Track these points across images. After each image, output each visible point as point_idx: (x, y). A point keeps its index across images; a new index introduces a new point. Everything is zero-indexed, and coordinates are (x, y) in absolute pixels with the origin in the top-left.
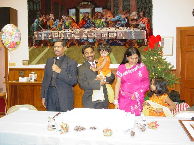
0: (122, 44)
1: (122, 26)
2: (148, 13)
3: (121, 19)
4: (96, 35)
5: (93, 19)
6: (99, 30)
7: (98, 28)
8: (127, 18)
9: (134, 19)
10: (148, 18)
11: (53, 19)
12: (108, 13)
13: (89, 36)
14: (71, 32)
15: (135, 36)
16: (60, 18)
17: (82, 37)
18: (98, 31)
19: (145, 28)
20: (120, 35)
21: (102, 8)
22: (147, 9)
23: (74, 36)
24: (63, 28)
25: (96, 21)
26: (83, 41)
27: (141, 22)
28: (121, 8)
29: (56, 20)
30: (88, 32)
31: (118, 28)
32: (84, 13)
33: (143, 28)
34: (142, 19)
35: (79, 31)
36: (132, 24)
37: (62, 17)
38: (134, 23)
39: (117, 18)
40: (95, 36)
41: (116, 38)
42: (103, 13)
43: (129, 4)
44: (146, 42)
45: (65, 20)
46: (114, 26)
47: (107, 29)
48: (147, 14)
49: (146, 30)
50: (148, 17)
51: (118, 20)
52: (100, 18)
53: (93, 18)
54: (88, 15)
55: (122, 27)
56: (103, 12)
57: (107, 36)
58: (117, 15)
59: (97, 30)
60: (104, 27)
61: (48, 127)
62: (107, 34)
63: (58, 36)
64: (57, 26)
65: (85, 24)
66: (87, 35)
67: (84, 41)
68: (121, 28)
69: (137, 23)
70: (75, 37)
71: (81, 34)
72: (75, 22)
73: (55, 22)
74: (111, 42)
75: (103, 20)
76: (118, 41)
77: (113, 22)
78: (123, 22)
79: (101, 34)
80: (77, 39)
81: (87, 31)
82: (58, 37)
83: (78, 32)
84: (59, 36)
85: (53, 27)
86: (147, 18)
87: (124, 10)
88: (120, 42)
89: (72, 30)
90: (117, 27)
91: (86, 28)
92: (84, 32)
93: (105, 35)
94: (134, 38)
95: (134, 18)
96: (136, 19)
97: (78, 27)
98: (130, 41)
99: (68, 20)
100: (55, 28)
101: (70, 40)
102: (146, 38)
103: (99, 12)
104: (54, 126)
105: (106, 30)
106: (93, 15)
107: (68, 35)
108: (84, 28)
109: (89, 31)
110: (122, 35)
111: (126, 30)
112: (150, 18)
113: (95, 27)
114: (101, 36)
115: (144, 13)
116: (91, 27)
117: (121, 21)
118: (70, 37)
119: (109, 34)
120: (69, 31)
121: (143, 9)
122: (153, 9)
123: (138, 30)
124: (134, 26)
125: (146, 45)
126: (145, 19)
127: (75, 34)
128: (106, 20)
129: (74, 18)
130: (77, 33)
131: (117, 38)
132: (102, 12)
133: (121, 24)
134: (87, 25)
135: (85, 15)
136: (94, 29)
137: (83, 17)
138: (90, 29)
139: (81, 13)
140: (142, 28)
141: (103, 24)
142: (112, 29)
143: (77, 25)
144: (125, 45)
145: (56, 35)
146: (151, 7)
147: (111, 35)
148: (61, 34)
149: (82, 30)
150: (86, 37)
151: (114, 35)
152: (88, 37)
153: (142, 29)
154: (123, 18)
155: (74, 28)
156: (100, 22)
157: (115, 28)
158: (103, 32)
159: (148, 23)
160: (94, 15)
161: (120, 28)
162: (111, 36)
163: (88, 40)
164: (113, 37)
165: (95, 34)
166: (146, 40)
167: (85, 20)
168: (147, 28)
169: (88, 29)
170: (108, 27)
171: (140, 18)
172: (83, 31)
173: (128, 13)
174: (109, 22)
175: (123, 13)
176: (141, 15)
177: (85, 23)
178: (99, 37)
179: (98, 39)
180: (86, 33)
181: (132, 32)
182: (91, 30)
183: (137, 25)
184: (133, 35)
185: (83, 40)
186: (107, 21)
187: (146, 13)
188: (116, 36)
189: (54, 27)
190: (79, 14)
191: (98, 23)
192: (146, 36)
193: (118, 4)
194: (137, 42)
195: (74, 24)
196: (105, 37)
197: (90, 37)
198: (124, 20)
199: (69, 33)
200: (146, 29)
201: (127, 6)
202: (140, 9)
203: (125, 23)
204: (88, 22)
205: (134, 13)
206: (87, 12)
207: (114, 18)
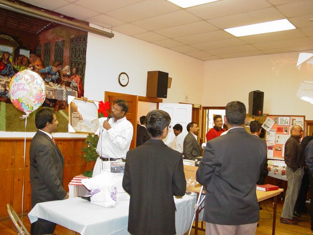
0: (51, 105)
1: (53, 81)
2: (81, 71)
3: (52, 72)
8: (59, 72)
9: (66, 75)
12: (36, 60)
13: (8, 89)
15: (66, 96)
19: (77, 88)
20: (49, 93)
21: (29, 52)
22: (80, 66)
25: (20, 68)
27: (74, 80)
28: (53, 58)
30: (7, 82)
31: (48, 84)
33: (75, 88)
34: (75, 77)
36: (64, 81)
38: (66, 80)
39: (47, 69)
42: (30, 59)
43: (63, 55)
49: (77, 91)
50: (81, 75)
51: (48, 72)
52: (25, 65)
53: (16, 62)
54: (9, 57)
55: (52, 83)
56: (30, 57)
58: (48, 65)
65: (3, 69)
66: (4, 86)
69: (70, 80)
77: (42, 74)
78: (53, 76)
81: (4, 80)
87: (56, 60)
88: (49, 103)
90: (47, 82)
91: (4, 75)
92: (0, 81)
94: (64, 99)
95: (66, 73)
96: (68, 76)
98: (60, 102)
103: (24, 56)
106: (16, 58)
110: (51, 94)
111: (56, 87)
115: (77, 69)
116: (12, 75)
117: (52, 75)
121: (77, 64)
122: (86, 66)
123: (69, 90)
124: (66, 84)
126: (78, 77)
128: (34, 69)
133: (52, 78)
134: (6, 71)
135: (3, 55)
144: (54, 106)
146: (85, 64)
150: (4, 89)
152: (6, 90)
154: (55, 71)
159: (80, 83)
160: (18, 59)
161: (50, 84)
163: (5, 95)
167: (4, 63)
168: (79, 88)
173: (60, 66)
175: (55, 65)
176: (74, 72)
177: (2, 67)
180: (4, 83)
181: (63, 91)
183: (69, 82)
184: (64, 95)
193: (50, 51)
198: (55, 74)
201: (60, 56)
202: (73, 64)
203: (57, 78)
204: (7, 67)
205: (67, 67)
206: (7, 52)
207: (44, 69)
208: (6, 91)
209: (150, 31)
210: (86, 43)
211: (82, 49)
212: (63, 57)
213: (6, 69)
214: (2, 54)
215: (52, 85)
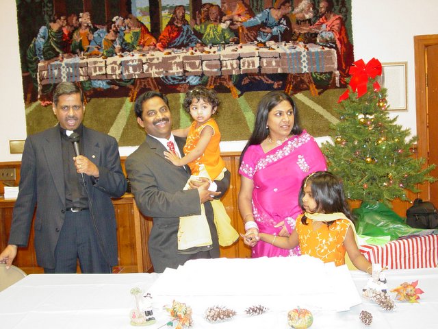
0: (275, 86)
2: (340, 3)
3: (271, 21)
4: (206, 65)
5: (198, 22)
6: (215, 52)
7: (211, 48)
8: (285, 17)
9: (303, 21)
10: (341, 16)
11: (88, 26)
12: (235, 6)
13: (188, 69)
14: (140, 60)
15: (308, 64)
16: (109, 24)
17: (171, 71)
18: (212, 53)
19: (335, 43)
20: (269, 64)
23: (147, 70)
24: (117, 50)
25: (206, 28)
26: (172, 81)
27: (324, 26)
29: (96, 29)
30: (186, 58)
31: (264, 44)
32: (171, 8)
33: (328, 43)
34: (326, 19)
35: (160, 55)
36: (300, 34)
37: (114, 19)
38: (305, 29)
39: (259, 18)
40: (205, 69)
41: (260, 70)
42: (222, 6)
44: (337, 78)
45: (123, 28)
46: (253, 39)
47: (234, 47)
48: (338, 5)
49: (336, 48)
51: (262, 22)
52: (215, 21)
53: (198, 19)
54: (184, 14)
56: (223, 3)
57: (235, 66)
58: (260, 10)
59: (209, 52)
60: (227, 43)
61: (134, 316)
62: (235, 62)
63: (104, 72)
64: (100, 46)
65: (177, 36)
66: (182, 65)
67: (176, 82)
68: (272, 43)
69: (313, 29)
70: (150, 72)
71: (165, 64)
72: (148, 32)
73: (96, 35)
74: (246, 81)
75: (223, 26)
76: (264, 80)
77: (249, 29)
78: (275, 29)
79: (219, 62)
80: (156, 78)
81: (181, 55)
82: (106, 74)
83: (158, 59)
84: (109, 72)
85: (90, 46)
86: (337, 17)
88: (270, 82)
89: (143, 55)
90: (261, 42)
91: (179, 47)
92: (175, 58)
93: (230, 65)
94: (305, 70)
95: (304, 16)
96: (309, 20)
97: (158, 45)
98: (295, 77)
99: (130, 28)
100: (96, 50)
101: (138, 82)
102: (338, 69)
103: (212, 5)
104: (149, 313)
105: (233, 50)
106: (197, 12)
107: (131, 69)
108: (175, 47)
109: (189, 54)
110: (274, 64)
111: (283, 48)
112: (346, 16)
113: (204, 44)
114: (221, 68)
116: (193, 44)
117: (271, 27)
118: (138, 73)
119: (242, 60)
120: (133, 57)
123: (315, 49)
124: (306, 38)
125: (337, 87)
126: (334, 20)
127: (150, 65)
128: (232, 24)
129: (146, 21)
130: (155, 61)
131: (262, 72)
132: (220, 5)
133: (271, 33)
134: (182, 39)
135: (175, 13)
136: (201, 48)
137: (169, 20)
138: (191, 51)
139: (165, 8)
140: (327, 41)
141: (225, 37)
142: (249, 48)
143: (154, 40)
145: (101, 69)
147: (246, 64)
148: (113, 65)
149: (170, 53)
150: (182, 70)
151: (253, 63)
152: (185, 71)
153: (326, 46)
154: (276, 17)
155: (146, 48)
156: (216, 30)
157: (257, 45)
158: (225, 56)
159: (341, 30)
160: (200, 13)
161: (268, 46)
162: (246, 67)
163: (185, 80)
164: (251, 67)
165: (204, 63)
166: (337, 72)
167: (177, 27)
168: (338, 43)
169: (185, 51)
170: (237, 42)
171: (321, 17)
172: (173, 54)
173: (287, 4)
174: (241, 31)
175: (276, 5)
176: (323, 9)
177: (175, 34)
178: (215, 70)
179: (212, 77)
180: (181, 60)
181: (300, 53)
182: (192, 53)
183: (311, 34)
184: (304, 61)
185: (174, 79)
186: (233, 27)
187: (335, 4)
188: (260, 67)
189: (93, 47)
190: (158, 12)
191: (211, 33)
192: (336, 63)
194: (315, 79)
195: (148, 37)
196: (231, 71)
197: (193, 71)
198: (279, 23)
199: (135, 63)
200: (336, 45)
203: (282, 30)
204: (184, 32)
205: (304, 4)
206: (180, 6)
207: (252, 19)
208: (186, 74)
213: (183, 35)
214: (172, 11)
215: (273, 47)
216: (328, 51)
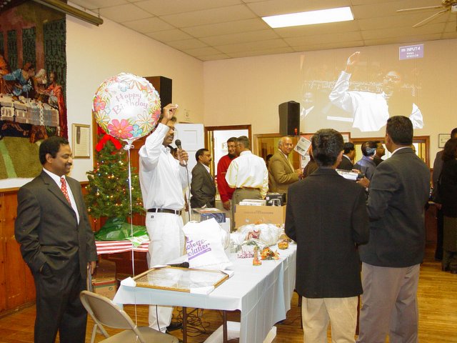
0: (24, 134)
1: (24, 94)
2: (61, 77)
3: (22, 80)
9: (41, 85)
10: (61, 87)
15: (44, 119)
20: (21, 114)
22: (60, 70)
27: (52, 92)
28: (21, 56)
31: (18, 97)
33: (54, 105)
34: (54, 86)
36: (39, 94)
41: (14, 119)
43: (35, 51)
46: (10, 91)
49: (58, 110)
50: (61, 84)
51: (17, 79)
58: (15, 69)
68: (22, 98)
69: (47, 93)
74: (5, 127)
76: (18, 128)
77: (8, 82)
78: (24, 87)
86: (59, 86)
87: (26, 59)
88: (21, 130)
90: (15, 96)
94: (42, 123)
95: (42, 81)
96: (45, 85)
98: (36, 128)
102: (59, 125)
110: (24, 115)
111: (29, 103)
117: (22, 85)
119: (2, 108)
121: (54, 67)
122: (67, 70)
123: (47, 108)
126: (57, 88)
131: (16, 121)
133: (22, 90)
140: (54, 103)
142: (7, 99)
144: (29, 136)
146: (65, 66)
147: (5, 113)
151: (10, 112)
153: (53, 107)
154: (26, 77)
157: (12, 97)
159: (61, 96)
161: (20, 100)
162: (5, 115)
164: (8, 116)
166: (59, 128)
171: (51, 84)
173: (32, 69)
174: (1, 82)
175: (25, 67)
176: (52, 79)
181: (39, 110)
183: (46, 96)
184: (42, 116)
188: (14, 116)
193: (16, 44)
194: (47, 131)
198: (27, 83)
200: (59, 107)
201: (31, 53)
202: (50, 67)
203: (29, 89)
205: (42, 72)
207: (10, 75)
209: (155, 16)
210: (65, 32)
211: (59, 42)
212: (35, 54)
215: (23, 101)
216: (54, 111)
